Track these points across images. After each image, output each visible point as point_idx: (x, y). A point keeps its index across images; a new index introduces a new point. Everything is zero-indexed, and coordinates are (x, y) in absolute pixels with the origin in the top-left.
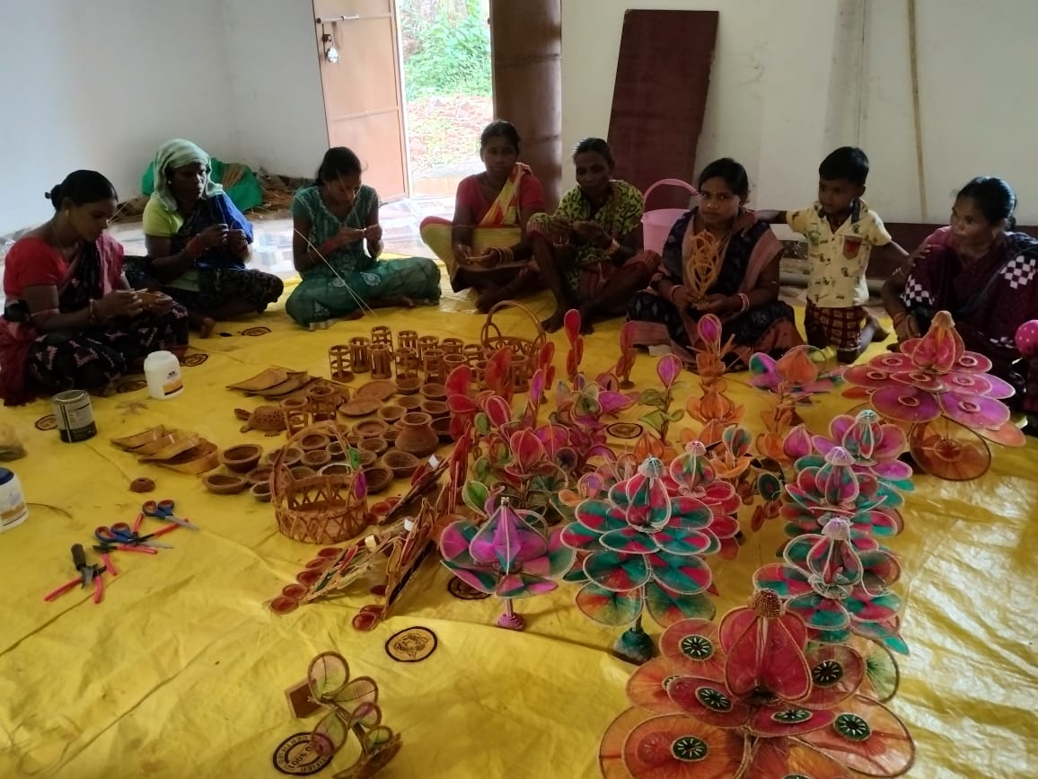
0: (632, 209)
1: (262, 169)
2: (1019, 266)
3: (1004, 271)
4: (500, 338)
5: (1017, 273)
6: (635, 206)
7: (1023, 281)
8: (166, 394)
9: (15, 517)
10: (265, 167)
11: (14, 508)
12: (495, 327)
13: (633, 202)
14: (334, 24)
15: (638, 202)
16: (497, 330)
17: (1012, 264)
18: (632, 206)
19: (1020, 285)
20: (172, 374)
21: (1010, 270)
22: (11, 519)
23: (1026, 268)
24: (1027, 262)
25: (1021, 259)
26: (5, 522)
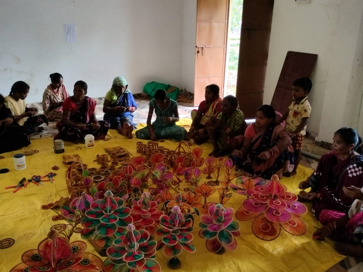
0: (238, 121)
1: (185, 89)
2: (354, 168)
3: (348, 169)
4: (184, 152)
5: (353, 171)
6: (239, 120)
7: (355, 174)
8: (88, 147)
9: (21, 167)
10: (186, 89)
11: (21, 165)
12: (183, 148)
13: (238, 119)
14: (202, 48)
15: (240, 119)
16: (184, 149)
17: (351, 167)
18: (238, 120)
19: (353, 176)
20: (91, 141)
21: (350, 169)
22: (19, 167)
23: (357, 169)
24: (358, 167)
25: (355, 165)
26: (18, 168)
